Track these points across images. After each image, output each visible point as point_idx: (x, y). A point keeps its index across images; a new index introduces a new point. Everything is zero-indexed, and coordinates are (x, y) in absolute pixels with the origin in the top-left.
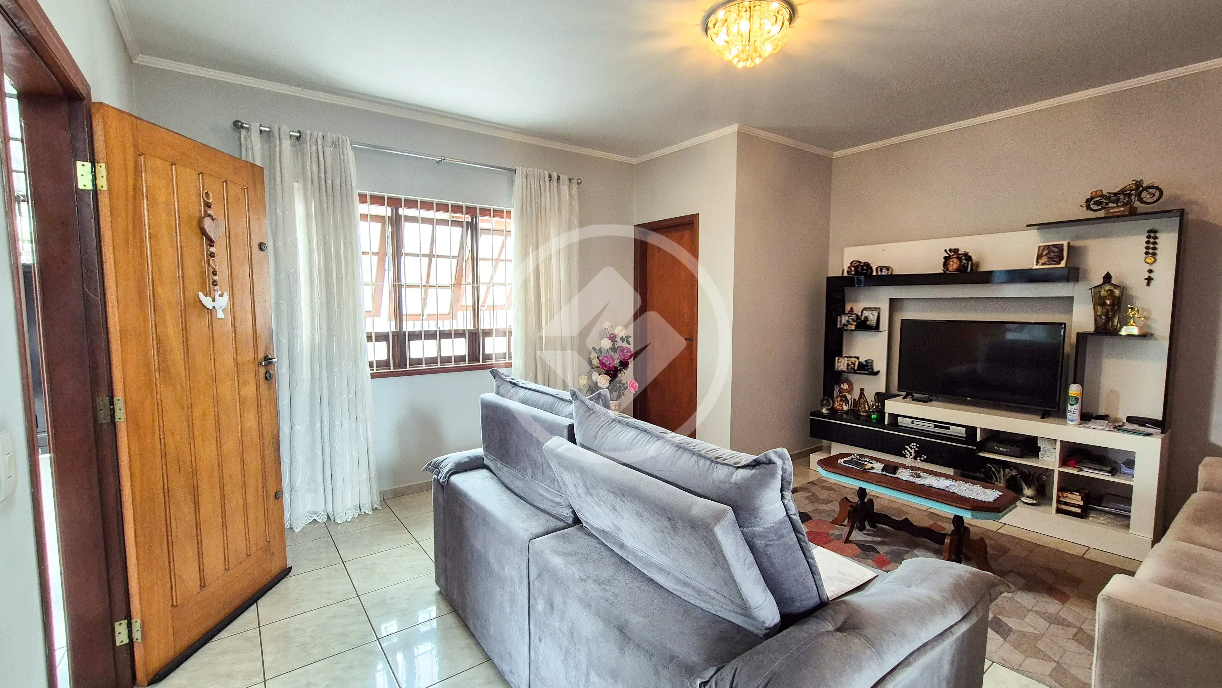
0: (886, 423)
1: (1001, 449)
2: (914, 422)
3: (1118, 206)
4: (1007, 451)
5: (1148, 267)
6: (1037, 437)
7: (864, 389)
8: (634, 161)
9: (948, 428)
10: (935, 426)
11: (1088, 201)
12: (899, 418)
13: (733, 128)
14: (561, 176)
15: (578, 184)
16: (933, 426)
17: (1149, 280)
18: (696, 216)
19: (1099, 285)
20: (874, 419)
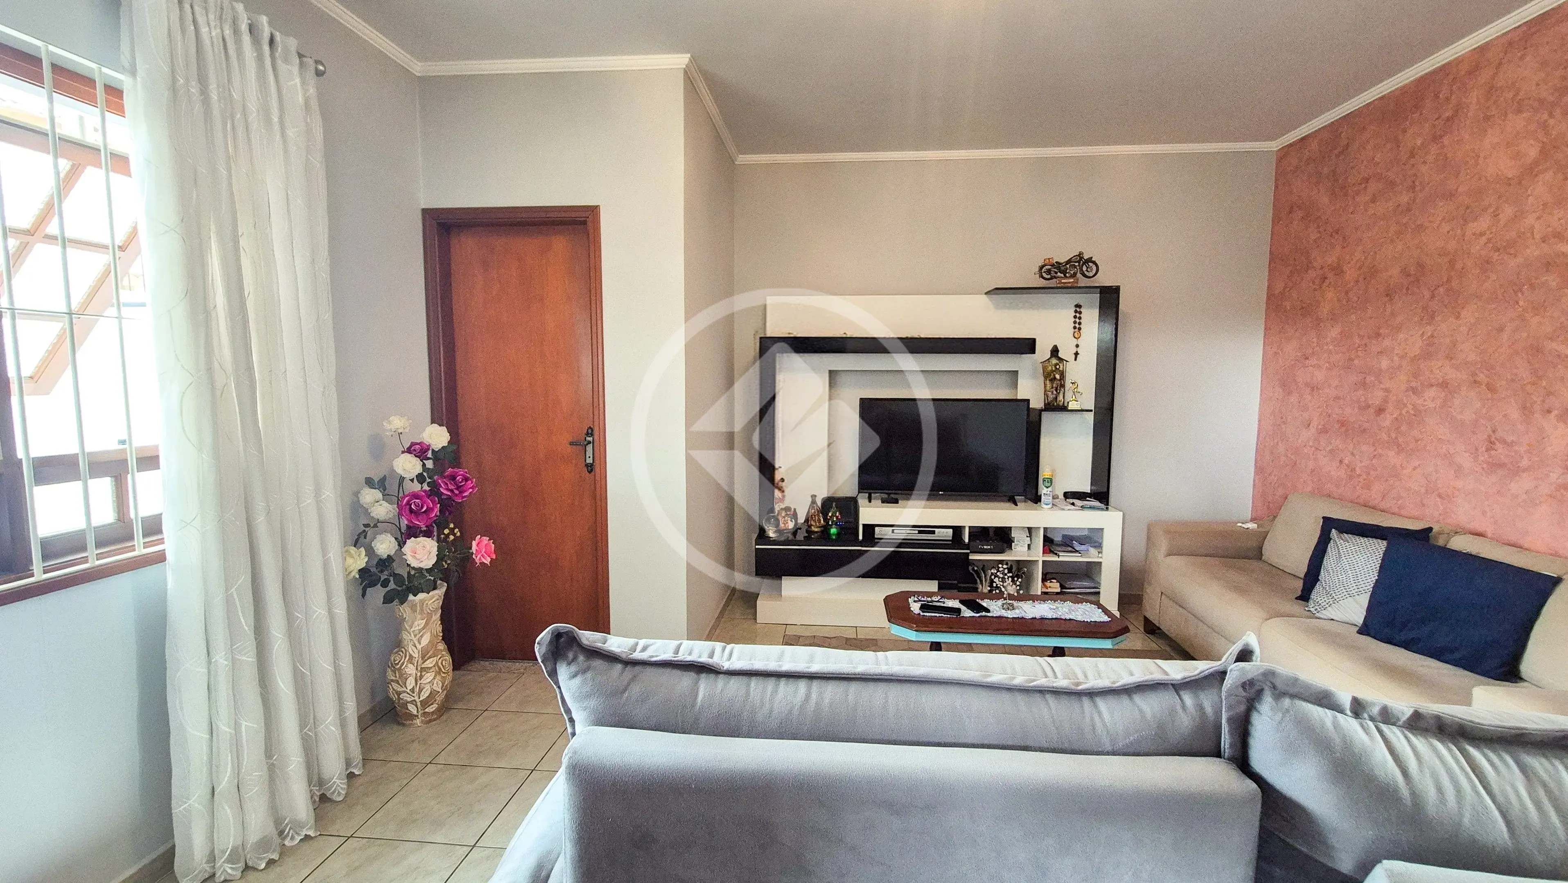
0: (861, 537)
1: (985, 547)
2: (895, 531)
3: (1066, 277)
4: (991, 549)
5: (1075, 342)
6: (1010, 528)
7: (816, 496)
8: (418, 68)
9: (933, 532)
10: (920, 532)
11: (1041, 268)
12: (876, 528)
13: (681, 60)
14: (278, 37)
15: (319, 74)
16: (917, 532)
17: (1076, 354)
18: (594, 210)
19: (1048, 360)
20: (833, 534)
